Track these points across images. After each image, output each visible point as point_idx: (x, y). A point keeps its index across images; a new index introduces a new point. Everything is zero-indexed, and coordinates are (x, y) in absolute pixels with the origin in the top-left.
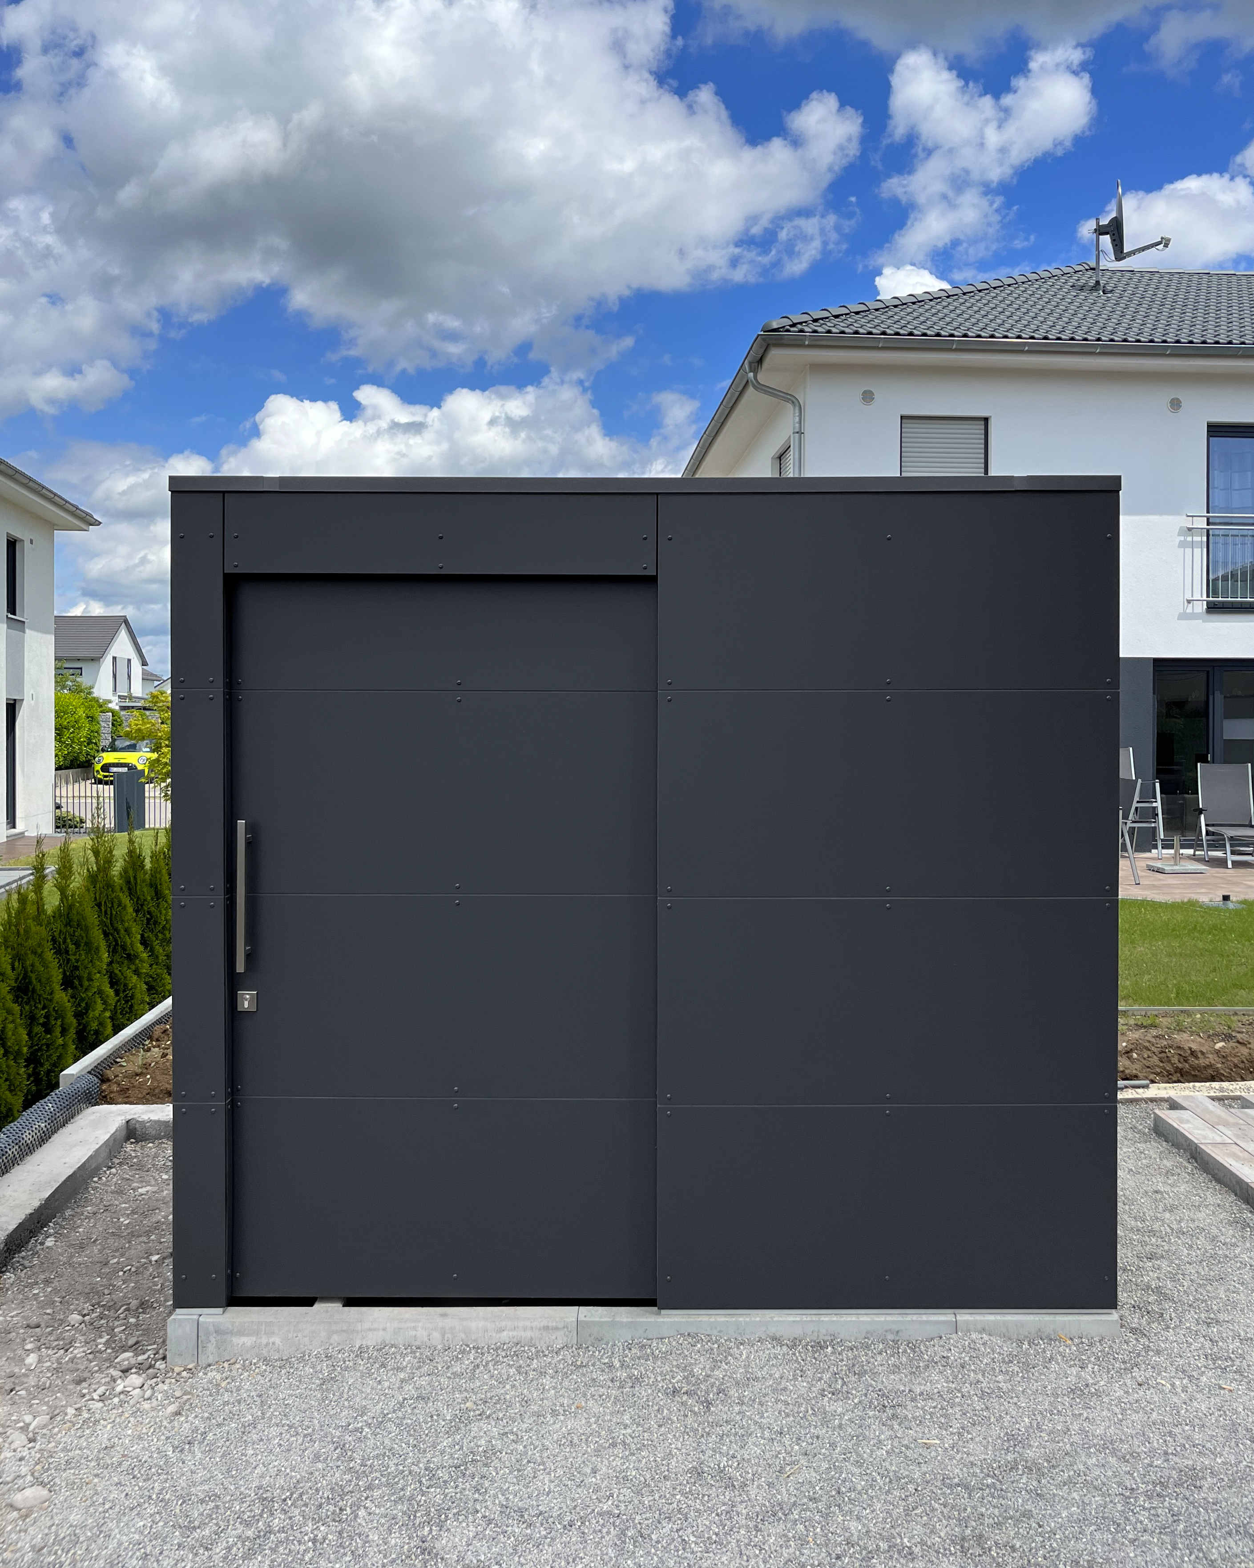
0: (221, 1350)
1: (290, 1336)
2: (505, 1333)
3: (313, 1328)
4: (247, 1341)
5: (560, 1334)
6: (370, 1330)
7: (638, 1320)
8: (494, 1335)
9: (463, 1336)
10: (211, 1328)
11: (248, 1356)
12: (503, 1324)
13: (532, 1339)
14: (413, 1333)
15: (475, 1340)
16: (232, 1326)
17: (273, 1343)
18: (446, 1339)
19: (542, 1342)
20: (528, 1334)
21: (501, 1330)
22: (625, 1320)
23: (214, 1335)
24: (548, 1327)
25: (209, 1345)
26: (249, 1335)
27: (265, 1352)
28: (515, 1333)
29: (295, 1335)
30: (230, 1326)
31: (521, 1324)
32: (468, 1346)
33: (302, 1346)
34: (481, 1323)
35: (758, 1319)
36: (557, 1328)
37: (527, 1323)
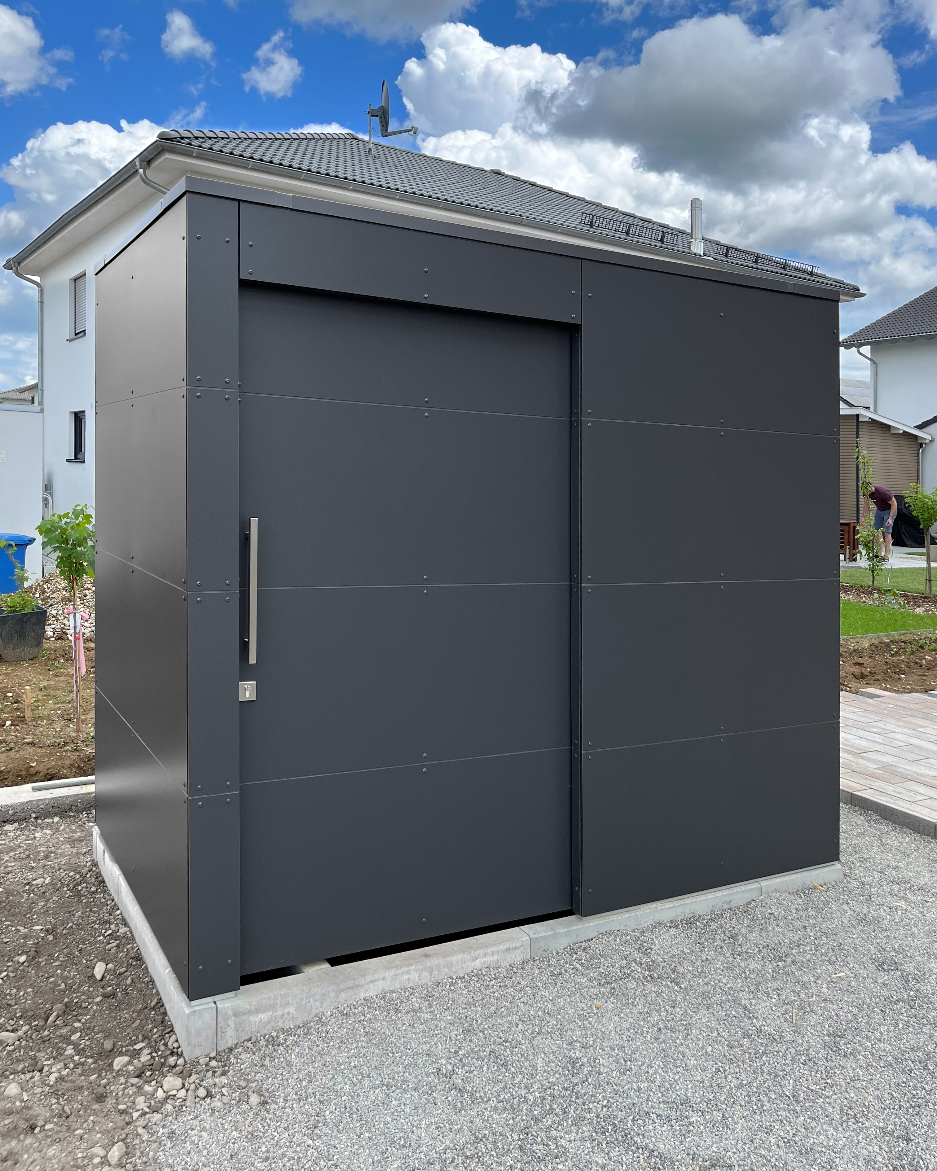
0: (240, 1031)
1: (303, 1002)
2: (478, 961)
3: (324, 991)
4: (263, 1017)
5: (518, 952)
6: (372, 982)
7: (572, 928)
8: (470, 964)
9: (446, 970)
10: (230, 1012)
11: (265, 1032)
12: (477, 953)
13: (498, 960)
14: (406, 977)
15: (455, 972)
16: (250, 1005)
17: (288, 1013)
18: (433, 976)
19: (506, 962)
20: (495, 958)
21: (475, 959)
22: (563, 931)
23: (233, 1018)
24: (509, 948)
25: (228, 1029)
26: (265, 1011)
27: (280, 1024)
28: (485, 959)
29: (308, 1001)
30: (249, 1007)
31: (490, 950)
32: (451, 978)
33: (314, 1010)
34: (460, 956)
35: (648, 911)
36: (516, 948)
37: (495, 949)
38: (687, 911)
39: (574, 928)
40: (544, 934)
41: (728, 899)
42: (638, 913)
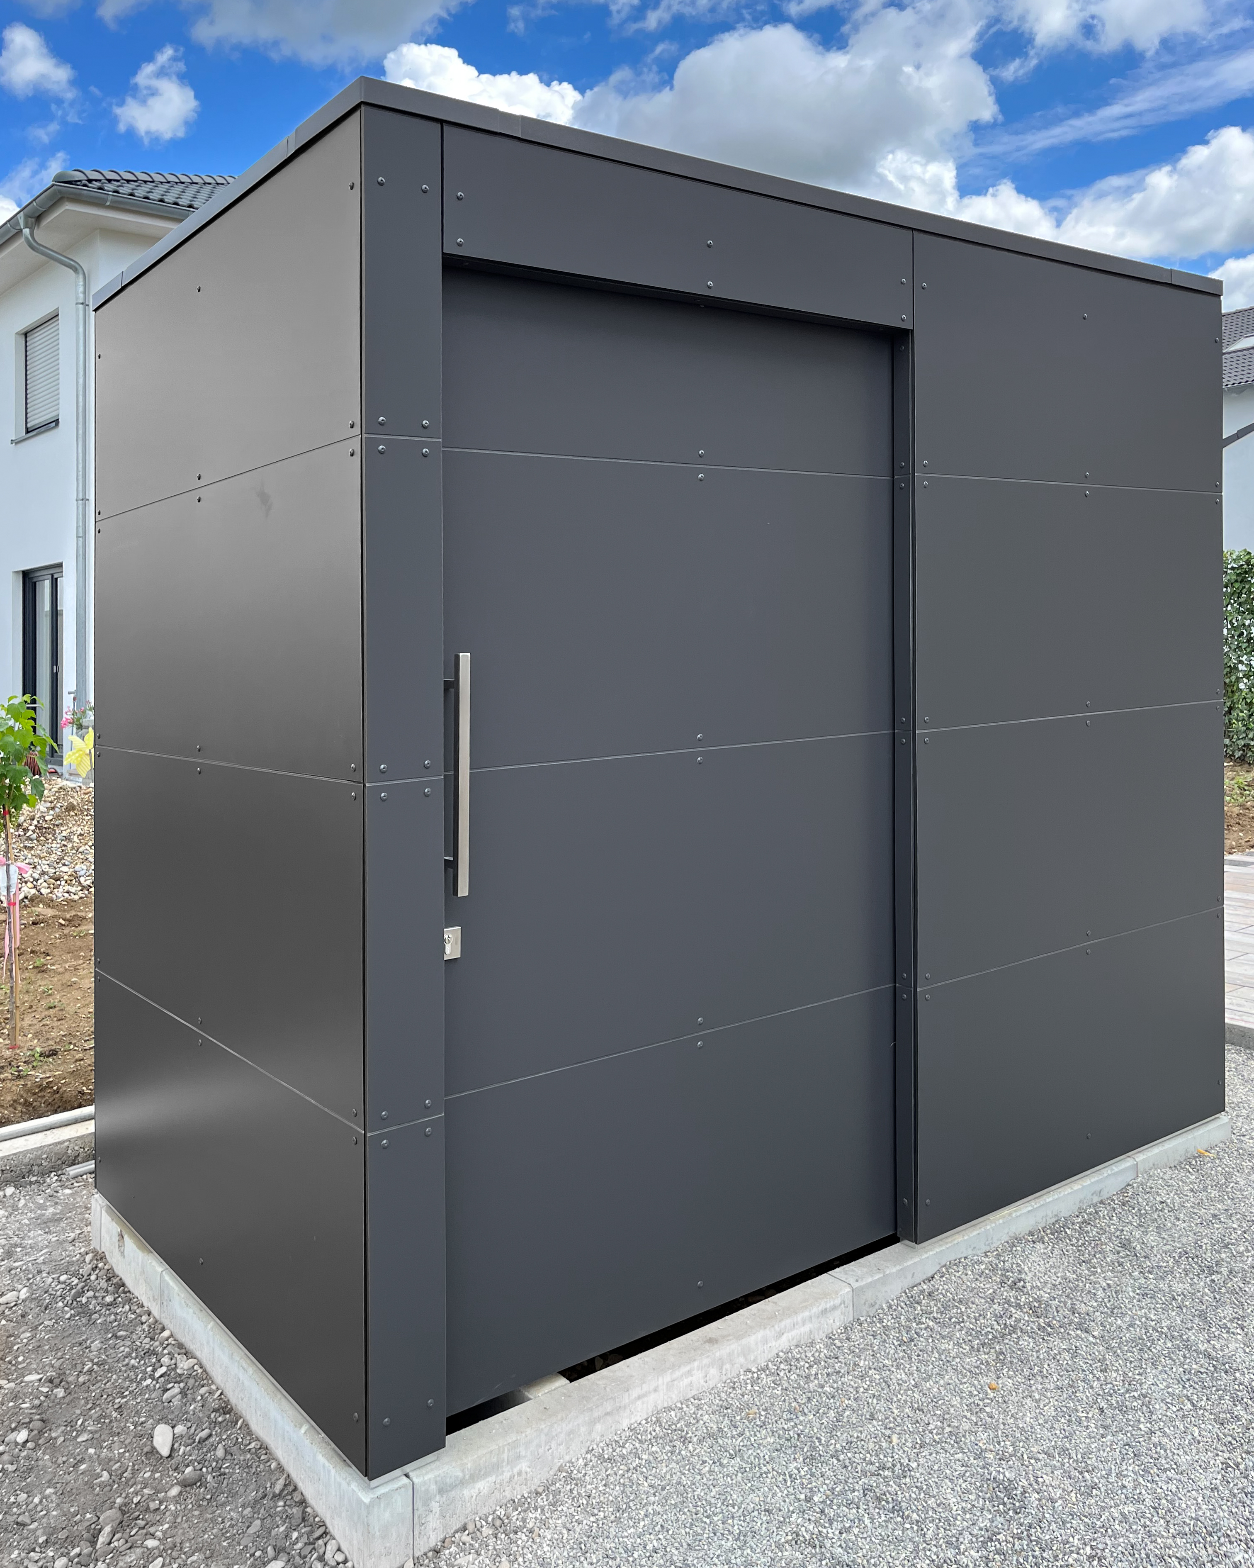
0: (447, 1518)
1: (541, 1451)
2: (784, 1338)
3: (570, 1426)
4: (483, 1486)
5: (837, 1313)
6: (639, 1398)
7: (905, 1264)
8: (774, 1343)
9: (742, 1360)
10: (433, 1488)
11: (485, 1510)
12: (783, 1324)
13: (811, 1332)
14: (686, 1381)
15: (754, 1361)
16: (463, 1471)
17: (519, 1474)
18: (724, 1372)
19: (821, 1332)
20: (805, 1328)
21: (781, 1334)
22: (894, 1270)
23: (438, 1498)
24: (826, 1309)
25: (430, 1518)
26: (486, 1475)
27: (508, 1495)
28: (794, 1333)
29: (548, 1447)
30: (460, 1474)
31: (800, 1317)
32: (749, 1371)
33: (556, 1461)
34: (760, 1334)
35: (1001, 1221)
36: (834, 1308)
37: (806, 1314)
38: (1049, 1213)
39: (909, 1263)
40: (870, 1280)
41: (1097, 1188)
42: (988, 1227)
